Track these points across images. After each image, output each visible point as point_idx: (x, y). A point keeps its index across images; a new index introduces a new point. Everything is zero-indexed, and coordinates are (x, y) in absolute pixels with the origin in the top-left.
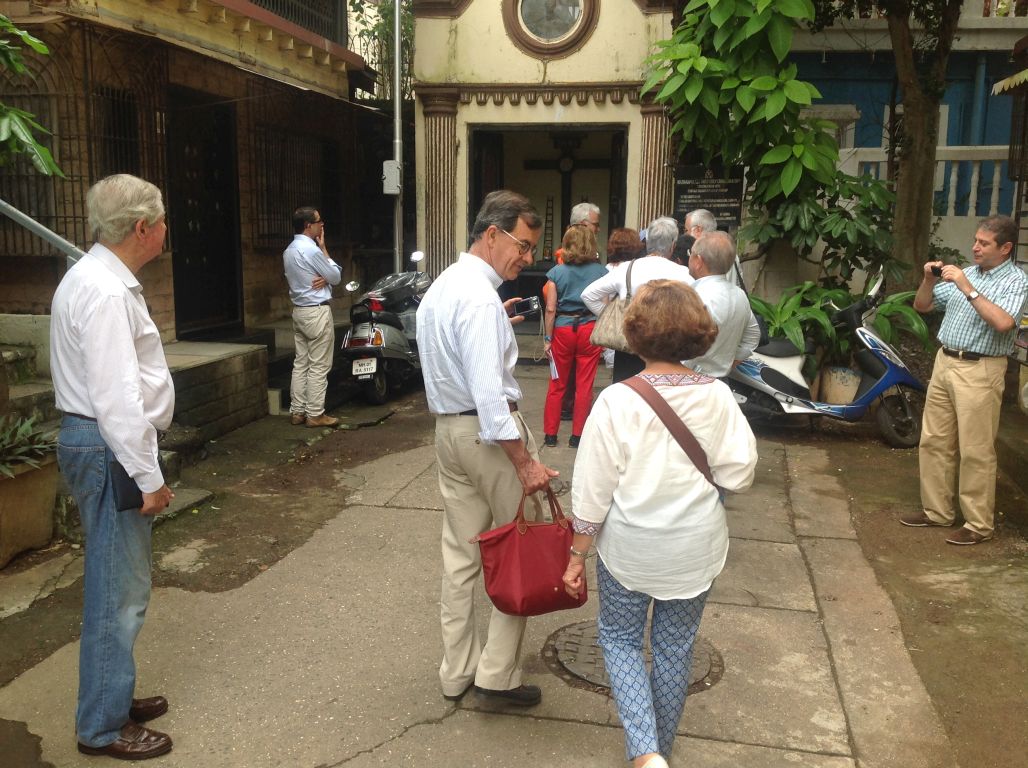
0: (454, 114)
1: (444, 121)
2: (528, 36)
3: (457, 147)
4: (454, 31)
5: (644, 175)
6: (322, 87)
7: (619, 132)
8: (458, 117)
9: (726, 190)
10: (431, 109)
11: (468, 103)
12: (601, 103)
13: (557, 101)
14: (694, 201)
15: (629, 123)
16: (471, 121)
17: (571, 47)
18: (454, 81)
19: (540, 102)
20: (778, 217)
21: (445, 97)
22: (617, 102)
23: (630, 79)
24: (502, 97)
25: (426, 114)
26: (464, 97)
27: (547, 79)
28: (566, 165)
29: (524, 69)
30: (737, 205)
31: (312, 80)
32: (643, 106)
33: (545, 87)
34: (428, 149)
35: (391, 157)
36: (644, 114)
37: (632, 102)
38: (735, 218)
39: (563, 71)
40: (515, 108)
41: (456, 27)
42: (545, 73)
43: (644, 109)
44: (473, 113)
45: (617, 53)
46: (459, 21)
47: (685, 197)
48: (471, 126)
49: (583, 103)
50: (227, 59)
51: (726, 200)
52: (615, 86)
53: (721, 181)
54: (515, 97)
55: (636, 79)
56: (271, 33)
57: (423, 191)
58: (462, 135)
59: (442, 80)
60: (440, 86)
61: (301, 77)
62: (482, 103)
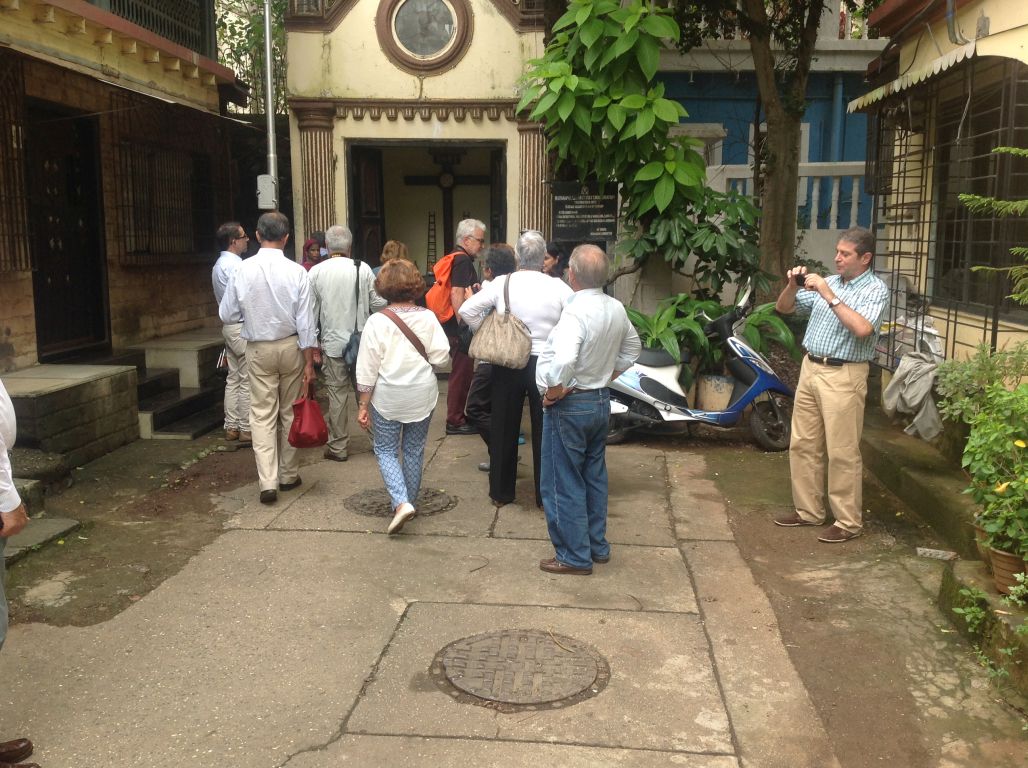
0: (330, 129)
1: (320, 135)
2: (402, 52)
3: (335, 162)
4: (328, 46)
5: (524, 191)
6: (192, 101)
7: (497, 150)
8: (335, 131)
9: (602, 206)
10: (306, 123)
11: (344, 118)
12: (478, 119)
13: (434, 117)
14: (572, 217)
15: (507, 140)
16: (347, 136)
17: (447, 64)
18: (329, 95)
19: (418, 118)
20: (652, 232)
21: (321, 112)
22: (494, 119)
23: (507, 97)
24: (379, 112)
25: (301, 129)
26: (340, 112)
27: (423, 96)
28: (447, 181)
29: (400, 85)
30: (613, 220)
31: (180, 93)
32: (519, 123)
33: (422, 103)
34: (305, 163)
35: (265, 171)
36: (521, 131)
37: (508, 119)
38: (611, 233)
39: (439, 88)
40: (394, 123)
41: (330, 42)
42: (422, 89)
43: (521, 127)
44: (349, 128)
45: (492, 71)
46: (333, 36)
47: (563, 212)
48: (348, 141)
49: (460, 120)
50: (89, 72)
51: (602, 216)
52: (491, 103)
53: (596, 197)
54: (392, 112)
55: (512, 97)
56: (135, 45)
57: (301, 205)
58: (339, 150)
59: (316, 95)
60: (314, 101)
61: (169, 90)
62: (358, 118)
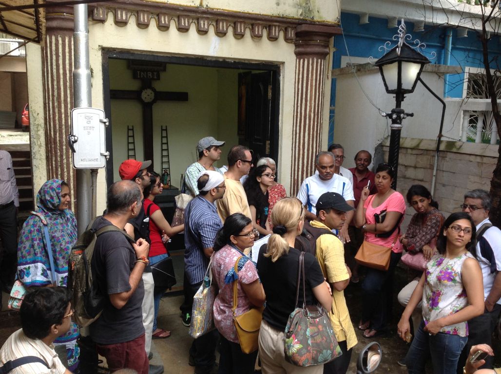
11: (102, 21)
12: (257, 37)
13: (212, 31)
15: (283, 63)
19: (193, 29)
22: (273, 39)
24: (148, 18)
27: (204, 4)
28: (147, 96)
32: (297, 46)
36: (299, 55)
37: (287, 40)
44: (108, 35)
48: (106, 51)
49: (239, 36)
54: (163, 20)
55: (296, 17)
58: (96, 63)
62: (121, 24)
